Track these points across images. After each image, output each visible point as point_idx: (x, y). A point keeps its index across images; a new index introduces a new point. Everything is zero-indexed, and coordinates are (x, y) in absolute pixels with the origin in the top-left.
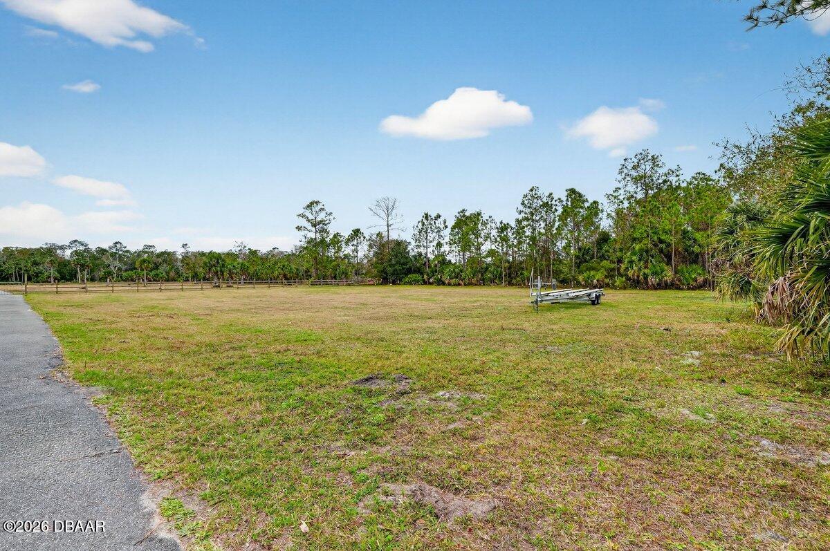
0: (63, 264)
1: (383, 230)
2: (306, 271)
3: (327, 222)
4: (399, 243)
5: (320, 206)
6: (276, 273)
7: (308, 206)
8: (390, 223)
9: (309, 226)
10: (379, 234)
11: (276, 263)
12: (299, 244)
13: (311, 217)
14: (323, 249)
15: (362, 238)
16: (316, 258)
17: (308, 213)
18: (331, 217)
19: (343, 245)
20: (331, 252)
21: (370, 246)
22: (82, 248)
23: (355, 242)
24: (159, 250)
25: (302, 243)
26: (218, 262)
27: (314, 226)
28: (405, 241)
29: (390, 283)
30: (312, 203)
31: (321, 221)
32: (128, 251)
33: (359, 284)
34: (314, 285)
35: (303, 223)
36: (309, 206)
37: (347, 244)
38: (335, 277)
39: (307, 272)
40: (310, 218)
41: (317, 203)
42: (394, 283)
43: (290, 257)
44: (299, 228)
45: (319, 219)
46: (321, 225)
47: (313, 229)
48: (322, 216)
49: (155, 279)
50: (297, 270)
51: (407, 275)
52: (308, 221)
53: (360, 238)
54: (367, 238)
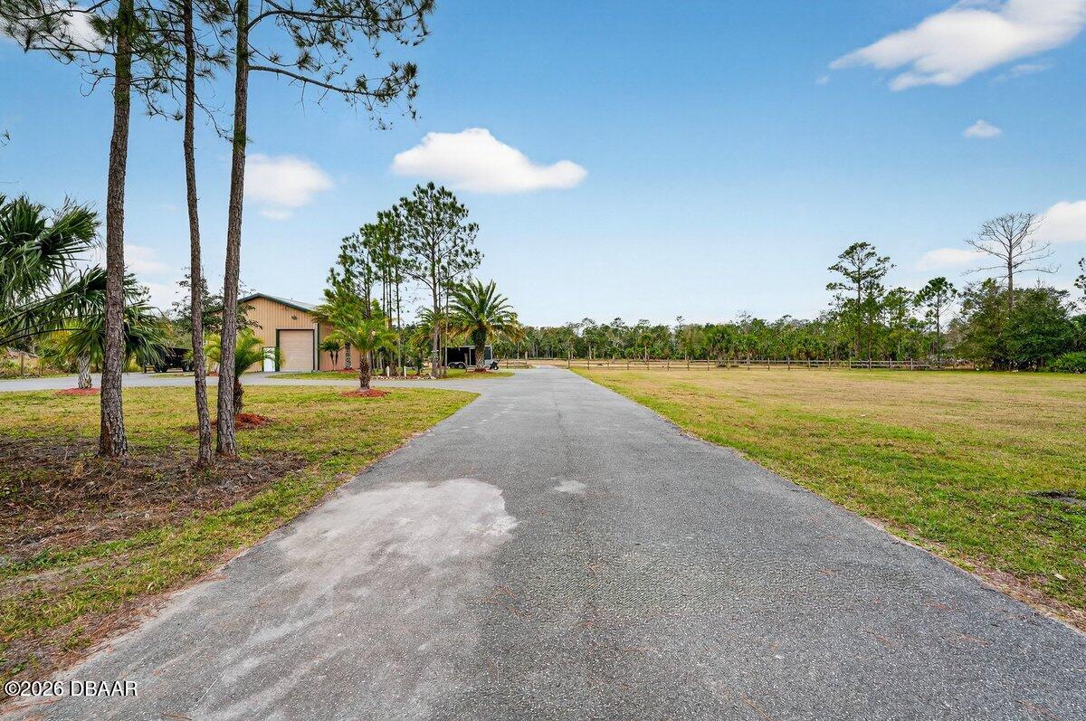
0: (578, 342)
1: (999, 275)
2: (839, 348)
3: (880, 272)
4: (1038, 296)
5: (869, 250)
6: (795, 351)
7: (848, 253)
8: (1014, 260)
9: (848, 282)
10: (989, 283)
11: (792, 336)
12: (827, 309)
13: (851, 268)
14: (872, 315)
15: (949, 293)
16: (858, 329)
17: (846, 264)
18: (887, 265)
19: (909, 306)
20: (887, 318)
21: (967, 304)
22: (591, 326)
23: (935, 299)
24: (653, 324)
25: (832, 307)
26: (723, 337)
27: (857, 280)
28: (1052, 290)
29: (1012, 368)
30: (853, 248)
31: (868, 272)
32: (626, 327)
33: (940, 368)
34: (855, 367)
35: (838, 277)
36: (851, 251)
37: (917, 302)
38: (893, 356)
39: (842, 347)
40: (849, 271)
41: (863, 246)
42: (1023, 368)
43: (812, 328)
44: (831, 287)
45: (865, 269)
46: (869, 279)
47: (855, 285)
48: (870, 264)
49: (652, 357)
50: (825, 345)
51: (1056, 354)
52: (847, 274)
53: (945, 291)
54: (961, 291)
